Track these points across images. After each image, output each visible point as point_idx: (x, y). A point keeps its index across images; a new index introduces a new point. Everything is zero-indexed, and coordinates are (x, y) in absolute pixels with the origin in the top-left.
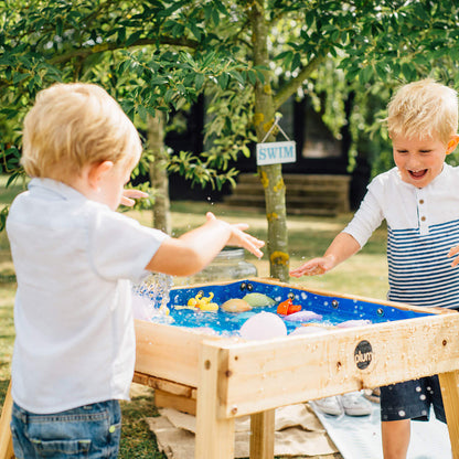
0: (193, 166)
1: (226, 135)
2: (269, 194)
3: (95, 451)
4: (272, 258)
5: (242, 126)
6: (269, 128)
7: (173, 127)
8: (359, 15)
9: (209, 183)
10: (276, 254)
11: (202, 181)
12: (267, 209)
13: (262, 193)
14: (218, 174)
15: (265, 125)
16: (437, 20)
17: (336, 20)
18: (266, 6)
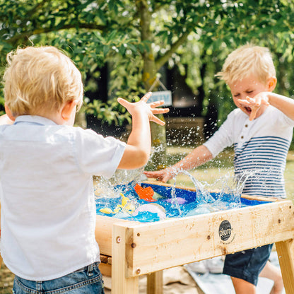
0: (103, 110)
1: (124, 89)
6: (153, 83)
8: (211, 6)
11: (109, 120)
14: (120, 114)
15: (150, 81)
16: (263, 8)
17: (196, 9)
18: (149, 2)
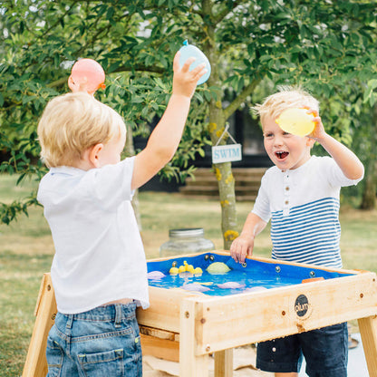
1: (185, 141)
2: (222, 185)
3: (128, 357)
4: (226, 235)
5: (198, 133)
6: (220, 134)
7: (138, 132)
8: (288, 47)
9: (174, 178)
10: (228, 232)
11: (168, 176)
12: (221, 197)
13: (216, 184)
14: (181, 171)
15: (218, 133)
16: (349, 49)
17: (271, 50)
